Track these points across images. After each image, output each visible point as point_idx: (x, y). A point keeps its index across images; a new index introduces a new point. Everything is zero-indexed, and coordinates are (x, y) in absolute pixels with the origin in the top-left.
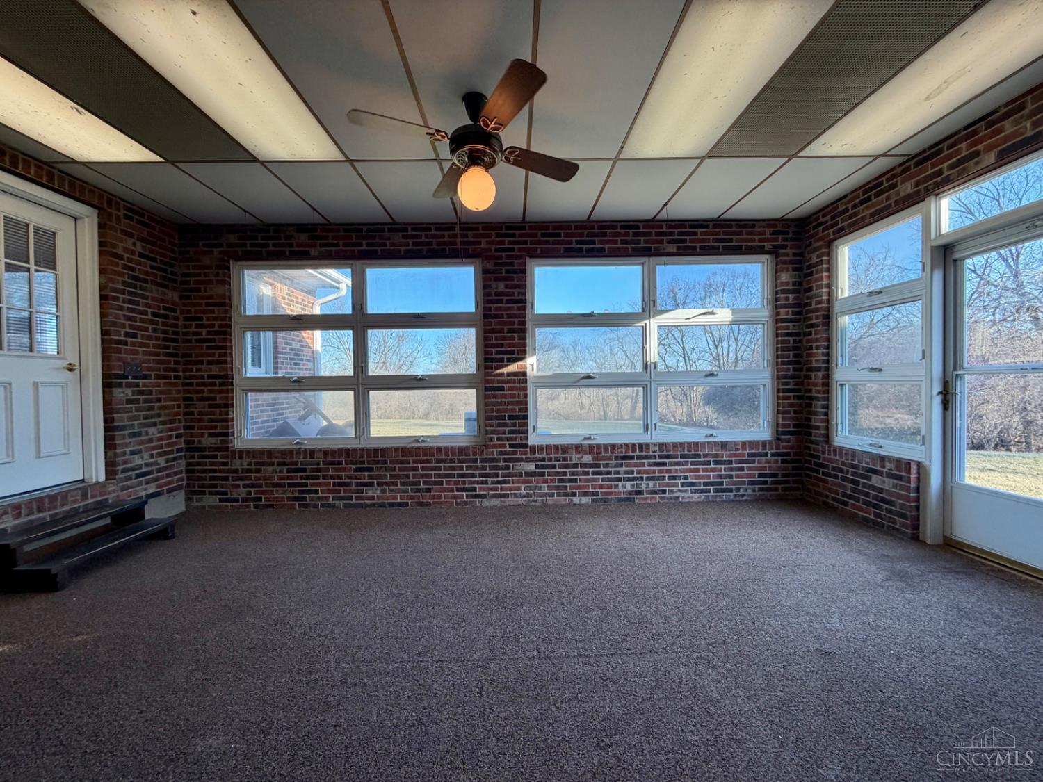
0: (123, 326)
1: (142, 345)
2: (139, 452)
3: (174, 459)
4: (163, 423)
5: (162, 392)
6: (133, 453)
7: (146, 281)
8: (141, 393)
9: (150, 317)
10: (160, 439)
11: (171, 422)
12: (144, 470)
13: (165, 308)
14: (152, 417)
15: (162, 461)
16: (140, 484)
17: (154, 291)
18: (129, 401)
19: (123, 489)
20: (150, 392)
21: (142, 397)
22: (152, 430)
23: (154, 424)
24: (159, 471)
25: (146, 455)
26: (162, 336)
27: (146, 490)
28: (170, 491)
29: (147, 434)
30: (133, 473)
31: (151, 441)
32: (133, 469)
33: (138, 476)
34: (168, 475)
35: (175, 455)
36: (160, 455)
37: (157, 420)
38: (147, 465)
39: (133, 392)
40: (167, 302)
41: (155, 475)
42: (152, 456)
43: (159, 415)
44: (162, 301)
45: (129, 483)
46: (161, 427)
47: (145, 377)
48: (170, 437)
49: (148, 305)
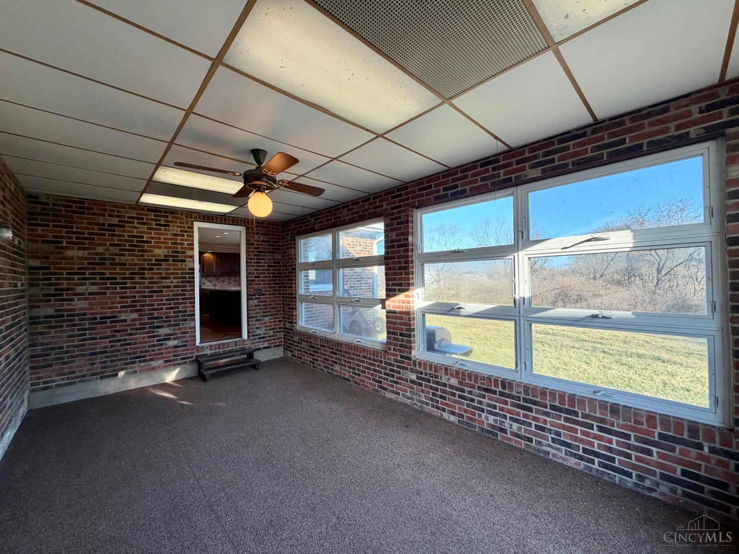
0: (254, 273)
1: (262, 281)
2: (260, 328)
3: (278, 332)
4: (271, 315)
5: (271, 301)
6: (257, 328)
7: (265, 252)
8: (261, 302)
9: (266, 268)
10: (270, 322)
11: (276, 315)
12: (262, 336)
13: (274, 263)
14: (266, 312)
15: (271, 333)
16: (260, 342)
17: (269, 256)
18: (256, 306)
19: (252, 343)
20: (266, 301)
21: (262, 304)
22: (267, 319)
23: (268, 316)
24: (269, 337)
25: (263, 329)
26: (272, 275)
27: (263, 345)
28: (274, 346)
29: (264, 320)
30: (257, 337)
31: (266, 323)
32: (257, 335)
33: (259, 338)
34: (274, 339)
35: (278, 330)
36: (270, 330)
37: (269, 314)
38: (264, 334)
39: (258, 302)
40: (275, 259)
41: (268, 339)
42: (266, 330)
43: (270, 312)
44: (272, 259)
45: (255, 341)
46: (270, 317)
47: (263, 295)
48: (275, 322)
49: (265, 263)
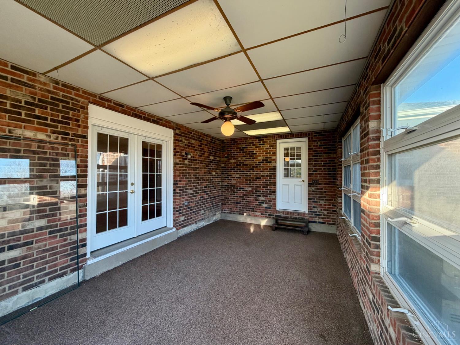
0: (312, 169)
1: (319, 174)
2: (317, 207)
3: (331, 213)
4: (326, 200)
5: (326, 189)
6: (314, 207)
7: (321, 153)
8: (318, 189)
9: (322, 165)
10: (325, 205)
11: (330, 200)
12: (318, 213)
13: (329, 161)
14: (322, 197)
15: (326, 213)
16: (316, 217)
17: (325, 156)
18: (313, 191)
19: (310, 217)
20: (322, 189)
22: (322, 202)
23: (323, 200)
24: (324, 215)
25: (319, 209)
26: (327, 170)
27: (318, 220)
28: (328, 224)
29: (319, 202)
30: (314, 213)
31: (321, 205)
33: (315, 215)
34: (328, 218)
36: (325, 210)
37: (324, 199)
38: (319, 212)
39: (315, 189)
40: (331, 158)
41: (322, 216)
42: (321, 210)
43: (325, 197)
44: (328, 158)
45: (312, 216)
47: (320, 184)
48: (330, 205)
49: (322, 161)
